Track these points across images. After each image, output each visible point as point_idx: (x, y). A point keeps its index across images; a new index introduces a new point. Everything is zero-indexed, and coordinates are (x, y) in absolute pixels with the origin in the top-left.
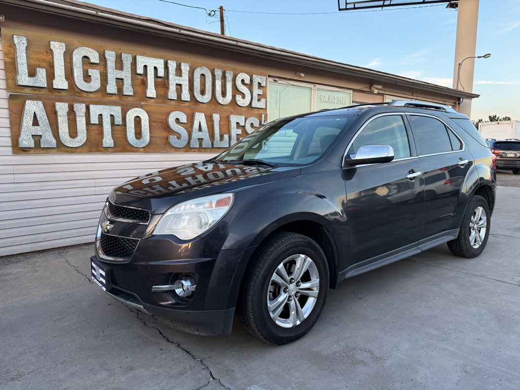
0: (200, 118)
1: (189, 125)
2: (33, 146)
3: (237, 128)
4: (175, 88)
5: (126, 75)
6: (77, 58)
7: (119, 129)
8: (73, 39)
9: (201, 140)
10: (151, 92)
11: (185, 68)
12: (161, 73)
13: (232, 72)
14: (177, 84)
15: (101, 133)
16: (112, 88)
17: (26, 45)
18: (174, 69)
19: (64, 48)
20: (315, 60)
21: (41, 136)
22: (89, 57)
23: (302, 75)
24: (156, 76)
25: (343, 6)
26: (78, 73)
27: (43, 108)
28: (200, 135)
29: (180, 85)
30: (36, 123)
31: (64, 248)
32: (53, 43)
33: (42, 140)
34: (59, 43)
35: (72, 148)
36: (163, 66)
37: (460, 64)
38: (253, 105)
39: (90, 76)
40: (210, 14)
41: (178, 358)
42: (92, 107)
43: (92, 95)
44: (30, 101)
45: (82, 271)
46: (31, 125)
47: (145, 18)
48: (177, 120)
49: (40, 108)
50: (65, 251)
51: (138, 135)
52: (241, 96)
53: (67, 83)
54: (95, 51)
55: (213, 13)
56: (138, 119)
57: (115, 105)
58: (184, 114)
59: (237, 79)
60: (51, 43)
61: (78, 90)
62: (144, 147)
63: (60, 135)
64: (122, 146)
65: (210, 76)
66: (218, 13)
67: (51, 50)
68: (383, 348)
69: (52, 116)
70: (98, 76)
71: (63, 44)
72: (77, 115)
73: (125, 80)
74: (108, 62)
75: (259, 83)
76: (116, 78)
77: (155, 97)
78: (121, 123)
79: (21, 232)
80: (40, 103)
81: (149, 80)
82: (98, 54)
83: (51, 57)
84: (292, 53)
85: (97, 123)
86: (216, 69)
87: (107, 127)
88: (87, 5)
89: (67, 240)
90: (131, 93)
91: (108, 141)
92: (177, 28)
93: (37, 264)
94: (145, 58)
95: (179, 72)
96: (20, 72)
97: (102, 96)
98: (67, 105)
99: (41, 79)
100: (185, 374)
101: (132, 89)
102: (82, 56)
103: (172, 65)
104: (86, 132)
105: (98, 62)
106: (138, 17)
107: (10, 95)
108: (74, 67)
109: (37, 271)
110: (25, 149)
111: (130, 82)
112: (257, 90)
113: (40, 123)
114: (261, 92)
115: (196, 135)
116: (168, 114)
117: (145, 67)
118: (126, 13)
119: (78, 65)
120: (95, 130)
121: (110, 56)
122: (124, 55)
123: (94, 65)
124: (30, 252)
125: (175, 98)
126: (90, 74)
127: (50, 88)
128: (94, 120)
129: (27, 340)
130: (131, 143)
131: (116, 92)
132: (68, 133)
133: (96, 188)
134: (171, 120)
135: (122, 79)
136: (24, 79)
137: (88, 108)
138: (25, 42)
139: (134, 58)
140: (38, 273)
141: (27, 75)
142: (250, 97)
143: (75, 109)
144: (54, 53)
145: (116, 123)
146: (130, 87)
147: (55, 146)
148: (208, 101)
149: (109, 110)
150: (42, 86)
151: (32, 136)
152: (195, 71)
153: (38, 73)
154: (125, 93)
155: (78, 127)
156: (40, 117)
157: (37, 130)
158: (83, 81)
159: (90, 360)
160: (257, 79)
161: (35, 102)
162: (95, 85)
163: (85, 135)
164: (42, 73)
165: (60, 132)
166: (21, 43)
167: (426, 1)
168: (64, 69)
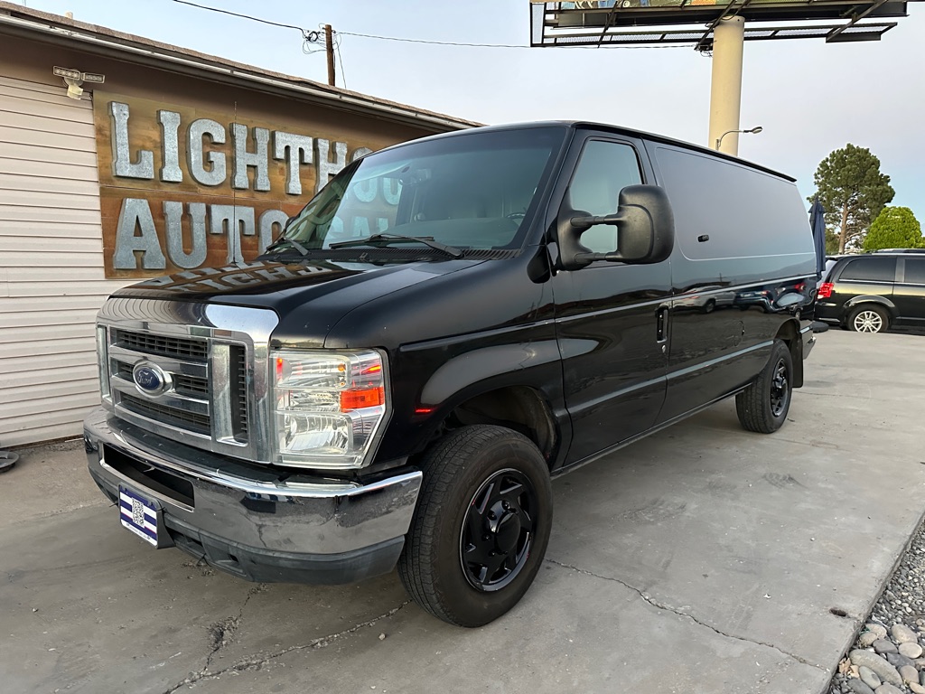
2: (134, 266)
4: (327, 180)
5: (261, 160)
6: (195, 135)
7: (250, 242)
8: (191, 109)
10: (295, 185)
11: (342, 150)
12: (309, 157)
14: (329, 174)
15: (225, 247)
16: (242, 180)
17: (128, 116)
18: (326, 152)
19: (179, 121)
21: (144, 251)
22: (212, 134)
24: (302, 163)
25: (537, 40)
26: (196, 157)
27: (150, 210)
29: (334, 175)
30: (138, 231)
32: (164, 113)
33: (146, 258)
34: (172, 114)
35: (185, 269)
36: (311, 148)
37: (718, 141)
39: (212, 162)
40: (309, 39)
42: (214, 208)
43: (214, 191)
44: (131, 200)
46: (132, 235)
47: (295, 80)
49: (145, 210)
53: (181, 173)
54: (220, 126)
55: (314, 36)
56: (276, 226)
57: (246, 206)
60: (162, 113)
61: (194, 183)
63: (171, 250)
66: (323, 37)
67: (161, 124)
69: (161, 221)
70: (224, 162)
71: (178, 115)
72: (194, 220)
73: (259, 168)
74: (237, 141)
76: (248, 166)
77: (300, 193)
78: (253, 233)
80: (145, 201)
81: (292, 169)
82: (223, 130)
83: (160, 134)
85: (221, 232)
87: (235, 239)
90: (268, 188)
92: (336, 93)
94: (287, 135)
95: (332, 156)
96: (119, 157)
98: (180, 205)
99: (147, 169)
101: (269, 181)
102: (203, 133)
103: (324, 145)
104: (206, 246)
105: (223, 141)
106: (285, 78)
107: (103, 190)
108: (192, 149)
110: (122, 272)
111: (266, 170)
113: (144, 232)
117: (287, 148)
118: (269, 72)
119: (197, 146)
120: (217, 241)
121: (241, 133)
122: (258, 132)
123: (217, 146)
126: (212, 159)
127: (159, 180)
128: (217, 227)
131: (247, 187)
132: (182, 247)
135: (255, 167)
136: (126, 169)
137: (208, 210)
138: (127, 112)
139: (271, 134)
141: (129, 161)
143: (192, 212)
144: (165, 128)
145: (247, 233)
146: (266, 178)
147: (164, 267)
148: (372, 199)
149: (238, 212)
150: (147, 177)
151: (134, 251)
152: (356, 155)
153: (143, 159)
154: (260, 188)
155: (195, 239)
156: (145, 225)
157: (138, 243)
158: (202, 168)
161: (138, 200)
162: (219, 175)
163: (204, 250)
164: (148, 157)
165: (171, 246)
166: (121, 114)
167: (665, 38)
168: (177, 152)
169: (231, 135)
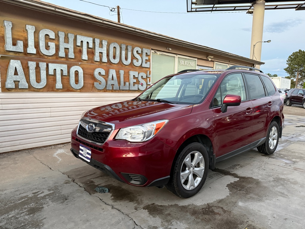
0: (113, 72)
1: (106, 76)
2: (14, 87)
3: (134, 79)
4: (99, 55)
5: (71, 46)
6: (42, 35)
7: (65, 78)
8: (40, 24)
9: (112, 85)
10: (85, 56)
11: (105, 43)
12: (91, 45)
13: (131, 46)
14: (100, 52)
15: (55, 80)
16: (62, 54)
17: (12, 27)
18: (98, 44)
19: (34, 29)
20: (178, 41)
21: (19, 81)
22: (49, 35)
23: (170, 49)
24: (88, 48)
25: (189, 10)
26: (42, 44)
27: (21, 65)
28: (112, 82)
29: (102, 53)
30: (16, 73)
31: (32, 149)
32: (28, 26)
33: (20, 84)
34: (31, 26)
35: (37, 89)
36: (92, 42)
37: (254, 45)
38: (143, 66)
39: (49, 46)
40: (111, 10)
41: (114, 214)
42: (50, 65)
43: (50, 58)
44: (13, 60)
45: (45, 163)
46: (13, 74)
47: (83, 14)
48: (100, 73)
49: (19, 65)
50: (32, 151)
51: (77, 81)
52: (136, 60)
53: (35, 50)
54: (52, 32)
55: (113, 10)
56: (77, 72)
57: (64, 64)
58: (103, 70)
59: (134, 50)
60: (27, 26)
61: (42, 55)
62: (80, 89)
63: (31, 81)
64: (67, 88)
65: (119, 48)
66: (116, 10)
67: (26, 30)
68: (228, 205)
69: (26, 70)
70: (54, 46)
71: (34, 27)
72: (41, 69)
73: (70, 49)
74: (60, 38)
75: (146, 53)
76: (65, 48)
77: (87, 59)
78: (67, 75)
79: (5, 139)
80: (19, 61)
81: (84, 50)
82: (54, 33)
83: (26, 34)
84: (165, 37)
85: (53, 74)
86: (122, 45)
87: (59, 77)
88: (50, 5)
89: (33, 144)
90: (73, 57)
91: (59, 85)
92: (101, 20)
93: (16, 159)
94: (82, 36)
95: (101, 45)
96: (7, 43)
97: (56, 58)
98: (35, 63)
99: (20, 47)
100: (120, 223)
101: (74, 55)
102: (45, 34)
103: (97, 41)
105: (54, 38)
106: (79, 13)
107: (1, 56)
109: (17, 163)
110: (9, 89)
111: (73, 50)
112: (145, 57)
113: (19, 73)
114: (147, 58)
115: (110, 82)
116: (94, 69)
117: (82, 42)
118: (72, 10)
119: (42, 39)
120: (51, 78)
121: (62, 35)
122: (69, 35)
123: (51, 40)
124: (10, 152)
125: (99, 61)
126: (49, 45)
127: (25, 53)
128: (51, 72)
130: (73, 86)
131: (64, 56)
132: (35, 80)
133: (51, 113)
134: (96, 73)
135: (68, 49)
136: (9, 46)
137: (47, 65)
138: (11, 25)
139: (75, 36)
140: (18, 165)
141: (12, 45)
142: (141, 61)
143: (40, 66)
144: (28, 32)
145: (64, 75)
146: (73, 53)
147: (27, 88)
148: (117, 63)
149: (60, 66)
150: (20, 51)
151: (14, 81)
152: (111, 45)
153: (18, 44)
154: (70, 57)
155: (41, 77)
156: (19, 70)
157: (17, 78)
158: (45, 49)
159: (61, 216)
160: (145, 51)
161: (16, 61)
162: (52, 51)
163: (45, 81)
164: (21, 43)
165: (31, 79)
166: (8, 25)
167: (236, 9)
168: (34, 42)
169: (57, 36)
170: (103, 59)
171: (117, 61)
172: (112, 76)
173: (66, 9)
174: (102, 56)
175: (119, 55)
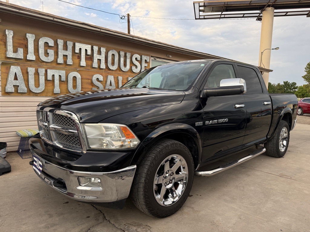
1: (104, 82)
2: (13, 91)
4: (97, 62)
5: (69, 53)
6: (41, 43)
7: (64, 83)
8: (40, 32)
10: (83, 63)
11: (103, 50)
12: (89, 52)
13: (130, 54)
14: (98, 59)
15: (53, 85)
16: (60, 60)
17: (13, 35)
18: (97, 51)
19: (34, 37)
20: (178, 48)
21: (18, 86)
22: (48, 43)
23: (171, 56)
24: (86, 54)
25: (197, 17)
26: (41, 51)
27: (21, 70)
28: (110, 88)
29: (100, 60)
30: (16, 78)
32: (28, 34)
33: (19, 88)
34: (31, 35)
35: (36, 93)
36: (90, 49)
37: (262, 53)
39: (48, 53)
40: (121, 18)
41: (88, 209)
42: (49, 71)
43: (49, 64)
44: (13, 66)
46: (13, 79)
47: (81, 23)
48: (98, 79)
49: (19, 70)
51: (75, 87)
52: (135, 67)
53: (35, 57)
54: (52, 40)
55: (123, 17)
56: (75, 78)
57: (62, 70)
58: (101, 76)
59: (133, 57)
61: (41, 61)
63: (30, 85)
64: (65, 93)
65: (118, 55)
66: (126, 18)
67: (27, 38)
69: (26, 75)
70: (53, 53)
71: (34, 35)
72: (40, 75)
73: (68, 56)
74: (59, 46)
75: (146, 60)
76: (63, 55)
78: (65, 80)
80: (19, 67)
81: (82, 57)
82: (53, 41)
83: (26, 42)
84: (164, 44)
86: (121, 52)
87: (57, 82)
88: (48, 15)
90: (71, 64)
91: (57, 90)
92: (99, 28)
93: (13, 159)
94: (80, 44)
95: (99, 53)
96: (8, 50)
97: (55, 64)
98: (34, 69)
99: (20, 54)
102: (44, 42)
103: (96, 48)
104: (44, 85)
105: (53, 45)
106: (77, 22)
107: (2, 62)
108: (39, 48)
110: (9, 93)
111: (71, 57)
112: (145, 64)
113: (18, 78)
114: (146, 65)
115: (108, 87)
116: (93, 76)
117: (80, 49)
118: (70, 19)
119: (42, 47)
120: (49, 83)
121: (61, 42)
122: (68, 42)
123: (51, 47)
125: (97, 67)
126: (48, 52)
127: (25, 59)
128: (50, 78)
129: (5, 198)
130: (70, 91)
131: (63, 63)
132: (34, 85)
134: (94, 79)
135: (67, 56)
136: (11, 54)
137: (46, 71)
138: (12, 34)
139: (74, 44)
141: (12, 52)
142: (140, 67)
143: (39, 71)
144: (28, 40)
145: (62, 80)
146: (71, 60)
147: (26, 92)
149: (58, 72)
150: (20, 58)
151: (13, 86)
152: (109, 52)
153: (19, 51)
154: (68, 63)
155: (40, 82)
156: (18, 75)
157: (16, 83)
158: (44, 56)
159: (39, 209)
160: (144, 58)
161: (16, 67)
162: (51, 58)
164: (21, 51)
165: (29, 84)
166: (10, 34)
167: (244, 16)
168: (33, 49)
170: (101, 66)
171: (115, 67)
172: (110, 82)
173: (64, 19)
174: (100, 63)
175: (118, 62)
